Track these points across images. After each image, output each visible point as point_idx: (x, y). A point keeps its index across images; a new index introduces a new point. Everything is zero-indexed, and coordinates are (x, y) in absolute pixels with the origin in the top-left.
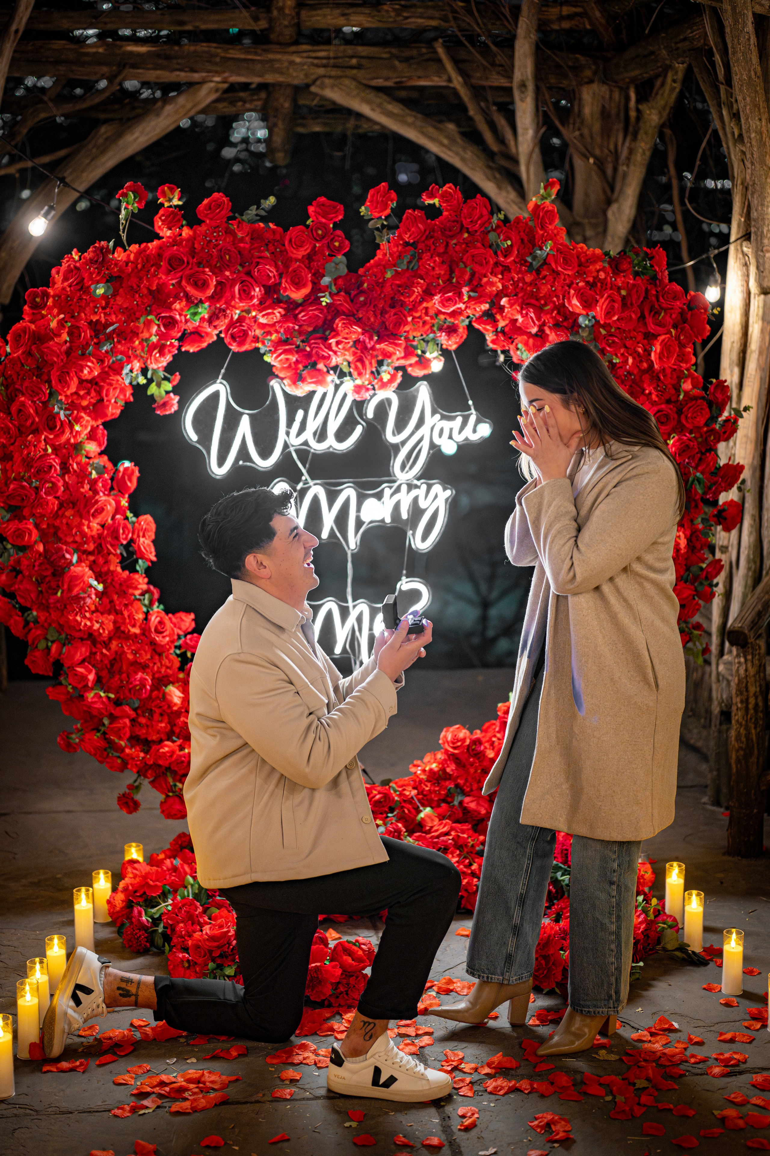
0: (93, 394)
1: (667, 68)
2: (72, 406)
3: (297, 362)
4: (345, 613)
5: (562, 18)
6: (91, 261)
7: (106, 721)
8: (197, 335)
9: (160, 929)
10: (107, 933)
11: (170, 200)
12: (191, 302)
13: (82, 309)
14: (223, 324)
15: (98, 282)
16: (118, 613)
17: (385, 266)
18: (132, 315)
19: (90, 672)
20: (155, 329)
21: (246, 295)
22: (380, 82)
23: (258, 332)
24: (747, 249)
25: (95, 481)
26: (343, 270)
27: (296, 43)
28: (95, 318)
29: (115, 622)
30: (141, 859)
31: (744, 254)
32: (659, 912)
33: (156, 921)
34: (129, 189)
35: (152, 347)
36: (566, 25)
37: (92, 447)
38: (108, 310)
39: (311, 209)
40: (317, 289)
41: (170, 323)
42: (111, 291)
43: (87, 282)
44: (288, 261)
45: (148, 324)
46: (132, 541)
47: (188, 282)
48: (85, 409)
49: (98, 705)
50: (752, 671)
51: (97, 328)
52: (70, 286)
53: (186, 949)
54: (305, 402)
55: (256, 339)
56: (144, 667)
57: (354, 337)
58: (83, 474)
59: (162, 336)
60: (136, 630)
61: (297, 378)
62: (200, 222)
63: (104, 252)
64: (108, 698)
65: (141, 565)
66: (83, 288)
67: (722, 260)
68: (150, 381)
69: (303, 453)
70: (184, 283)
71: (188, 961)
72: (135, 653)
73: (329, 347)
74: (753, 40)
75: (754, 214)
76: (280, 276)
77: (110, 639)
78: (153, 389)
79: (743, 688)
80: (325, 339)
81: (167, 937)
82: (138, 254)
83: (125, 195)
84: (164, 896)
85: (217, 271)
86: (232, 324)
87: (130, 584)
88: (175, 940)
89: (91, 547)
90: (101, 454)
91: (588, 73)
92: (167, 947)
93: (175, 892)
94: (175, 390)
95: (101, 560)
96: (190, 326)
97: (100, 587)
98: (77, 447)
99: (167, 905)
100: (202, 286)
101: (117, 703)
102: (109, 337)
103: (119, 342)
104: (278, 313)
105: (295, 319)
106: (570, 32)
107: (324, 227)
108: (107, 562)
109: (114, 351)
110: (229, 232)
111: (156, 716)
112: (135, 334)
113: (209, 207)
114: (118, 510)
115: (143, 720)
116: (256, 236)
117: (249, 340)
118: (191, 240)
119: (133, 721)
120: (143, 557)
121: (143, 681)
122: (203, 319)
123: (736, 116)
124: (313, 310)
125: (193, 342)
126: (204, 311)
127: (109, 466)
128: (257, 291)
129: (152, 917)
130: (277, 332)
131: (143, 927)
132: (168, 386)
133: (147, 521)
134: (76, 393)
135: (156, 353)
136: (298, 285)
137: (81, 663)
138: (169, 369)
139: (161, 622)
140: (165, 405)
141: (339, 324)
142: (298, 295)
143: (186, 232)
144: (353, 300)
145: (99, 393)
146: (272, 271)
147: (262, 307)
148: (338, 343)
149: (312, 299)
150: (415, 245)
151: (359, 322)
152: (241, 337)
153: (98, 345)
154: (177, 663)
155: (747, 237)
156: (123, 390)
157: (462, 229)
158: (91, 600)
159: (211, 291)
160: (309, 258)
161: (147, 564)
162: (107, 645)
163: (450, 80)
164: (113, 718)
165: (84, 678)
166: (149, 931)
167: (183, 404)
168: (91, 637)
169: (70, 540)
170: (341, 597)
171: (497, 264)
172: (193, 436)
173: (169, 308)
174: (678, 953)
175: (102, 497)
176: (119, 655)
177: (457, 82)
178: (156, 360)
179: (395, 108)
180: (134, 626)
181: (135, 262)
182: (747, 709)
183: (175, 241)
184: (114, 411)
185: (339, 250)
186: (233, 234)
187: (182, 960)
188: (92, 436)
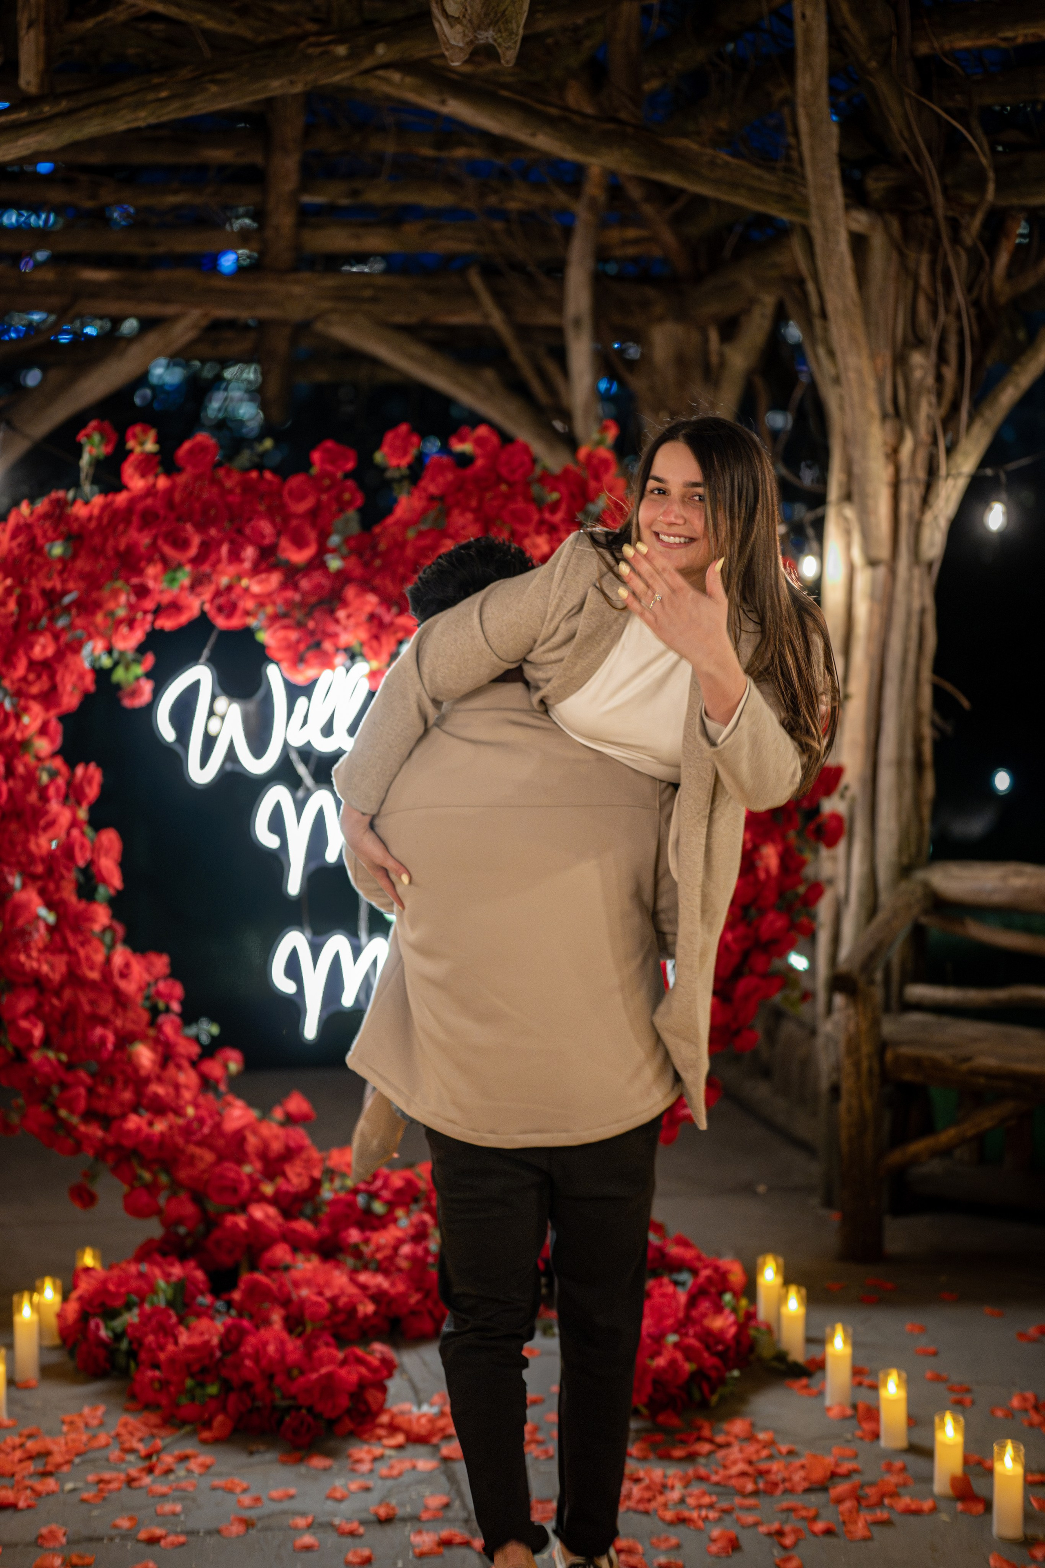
0: (45, 678)
1: (753, 301)
2: (19, 694)
3: (298, 642)
4: (357, 951)
5: (625, 243)
6: (45, 516)
7: (55, 1090)
8: (175, 607)
9: (124, 1345)
10: (54, 1358)
11: (142, 444)
12: (169, 566)
13: (33, 574)
14: (207, 593)
15: (52, 540)
16: (73, 953)
17: (406, 525)
18: (93, 582)
19: (35, 1025)
20: (123, 599)
21: (235, 557)
22: (400, 319)
23: (250, 604)
24: (849, 512)
25: (46, 787)
26: (355, 528)
27: (295, 269)
28: (48, 585)
29: (69, 964)
30: (98, 1266)
31: (846, 519)
32: (751, 1316)
33: (118, 1337)
34: (95, 429)
35: (119, 623)
36: (631, 251)
37: (43, 746)
38: (65, 576)
39: (316, 456)
40: (323, 550)
41: (142, 592)
42: (70, 552)
43: (40, 540)
44: (287, 517)
45: (115, 593)
46: (91, 863)
47: (166, 541)
48: (34, 697)
49: (47, 1069)
50: (864, 1026)
51: (52, 597)
52: (20, 545)
53: (156, 1366)
54: (307, 690)
55: (247, 613)
56: (105, 1022)
57: (368, 609)
58: (31, 779)
59: (131, 607)
60: (94, 975)
61: (298, 660)
62: (179, 470)
63: (61, 504)
64: (59, 1061)
65: (102, 892)
66: (34, 547)
67: (819, 525)
68: (116, 664)
69: (306, 753)
70: (160, 542)
71: (160, 1381)
72: (92, 1003)
73: (337, 621)
74: (848, 261)
75: (856, 470)
76: (279, 534)
77: (62, 985)
78: (119, 675)
79: (853, 1047)
80: (332, 612)
81: (132, 1354)
82: (104, 508)
83: (89, 436)
84: (129, 1307)
85: (201, 528)
86: (218, 593)
87: (87, 918)
88: (143, 1356)
89: (39, 869)
90: (54, 755)
91: (658, 310)
92: (133, 1365)
93: (142, 1301)
94: (148, 675)
95: (52, 886)
96: (166, 599)
97: (51, 918)
98: (25, 745)
99: (132, 1317)
100: (182, 544)
101: (69, 1067)
102: (67, 609)
103: (79, 615)
104: (275, 579)
105: (296, 588)
106: (635, 260)
107: (331, 476)
108: (58, 889)
109: (72, 626)
110: (215, 482)
111: (120, 1085)
112: (98, 605)
113: (191, 451)
114: (74, 823)
115: (102, 1090)
116: (247, 487)
117: (239, 612)
118: (170, 491)
119: (91, 1091)
120: (104, 881)
121: (103, 1040)
122: (182, 588)
123: (831, 353)
124: (318, 577)
125: (169, 616)
126: (184, 577)
127: (64, 770)
128: (249, 553)
129: (113, 1331)
130: (274, 603)
131: (101, 1342)
132: (138, 670)
133: (110, 838)
134: (24, 679)
135: (124, 630)
136: (300, 543)
137: (26, 1015)
138: (141, 649)
139: (127, 965)
140: (135, 693)
141: (350, 592)
142: (299, 557)
143: (162, 483)
144: (367, 565)
145: (52, 677)
146: (266, 528)
147: (256, 570)
148: (349, 616)
149: (317, 563)
150: (442, 498)
151: (374, 590)
152: (230, 609)
153: (52, 619)
154: (145, 1017)
155: (848, 497)
156: (81, 677)
157: (500, 479)
158: (40, 936)
159: (193, 551)
160: (313, 515)
161: (112, 892)
162: (58, 994)
163: (486, 316)
164: (63, 1086)
165: (29, 1034)
166: (109, 1348)
167: (157, 693)
168: (38, 982)
169: (13, 860)
170: (353, 934)
171: (542, 522)
172: (168, 733)
173: (140, 572)
174: (775, 1364)
175: (54, 806)
176: (73, 1007)
177: (497, 319)
178: (125, 638)
179: (419, 350)
180: (92, 968)
181: (100, 517)
182: (858, 1074)
183: (151, 491)
184: (70, 700)
185: (349, 504)
186: (219, 484)
187: (153, 1380)
188: (43, 731)
